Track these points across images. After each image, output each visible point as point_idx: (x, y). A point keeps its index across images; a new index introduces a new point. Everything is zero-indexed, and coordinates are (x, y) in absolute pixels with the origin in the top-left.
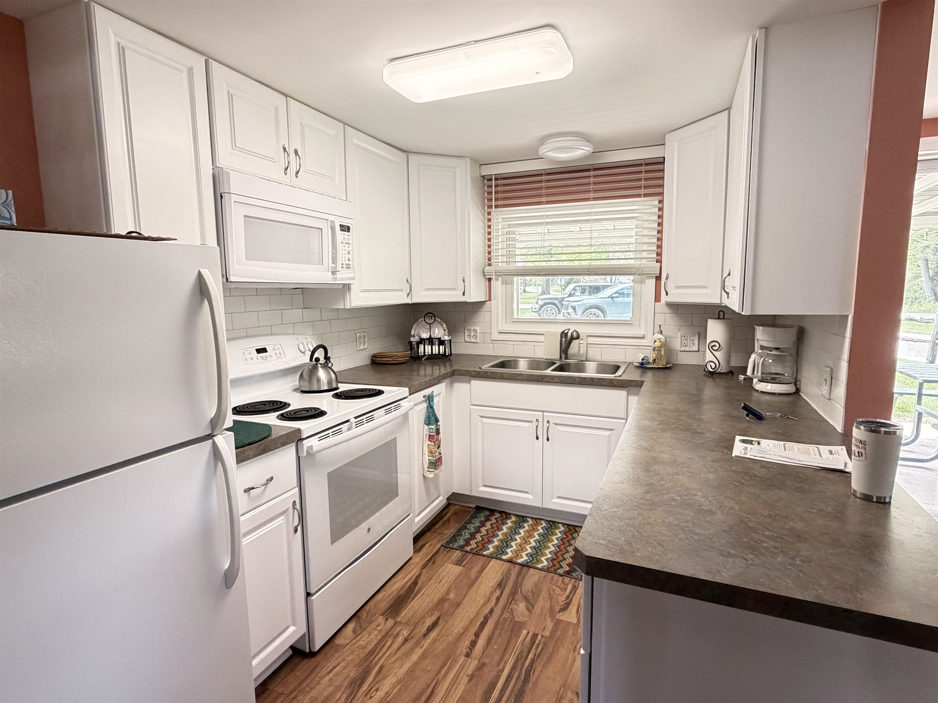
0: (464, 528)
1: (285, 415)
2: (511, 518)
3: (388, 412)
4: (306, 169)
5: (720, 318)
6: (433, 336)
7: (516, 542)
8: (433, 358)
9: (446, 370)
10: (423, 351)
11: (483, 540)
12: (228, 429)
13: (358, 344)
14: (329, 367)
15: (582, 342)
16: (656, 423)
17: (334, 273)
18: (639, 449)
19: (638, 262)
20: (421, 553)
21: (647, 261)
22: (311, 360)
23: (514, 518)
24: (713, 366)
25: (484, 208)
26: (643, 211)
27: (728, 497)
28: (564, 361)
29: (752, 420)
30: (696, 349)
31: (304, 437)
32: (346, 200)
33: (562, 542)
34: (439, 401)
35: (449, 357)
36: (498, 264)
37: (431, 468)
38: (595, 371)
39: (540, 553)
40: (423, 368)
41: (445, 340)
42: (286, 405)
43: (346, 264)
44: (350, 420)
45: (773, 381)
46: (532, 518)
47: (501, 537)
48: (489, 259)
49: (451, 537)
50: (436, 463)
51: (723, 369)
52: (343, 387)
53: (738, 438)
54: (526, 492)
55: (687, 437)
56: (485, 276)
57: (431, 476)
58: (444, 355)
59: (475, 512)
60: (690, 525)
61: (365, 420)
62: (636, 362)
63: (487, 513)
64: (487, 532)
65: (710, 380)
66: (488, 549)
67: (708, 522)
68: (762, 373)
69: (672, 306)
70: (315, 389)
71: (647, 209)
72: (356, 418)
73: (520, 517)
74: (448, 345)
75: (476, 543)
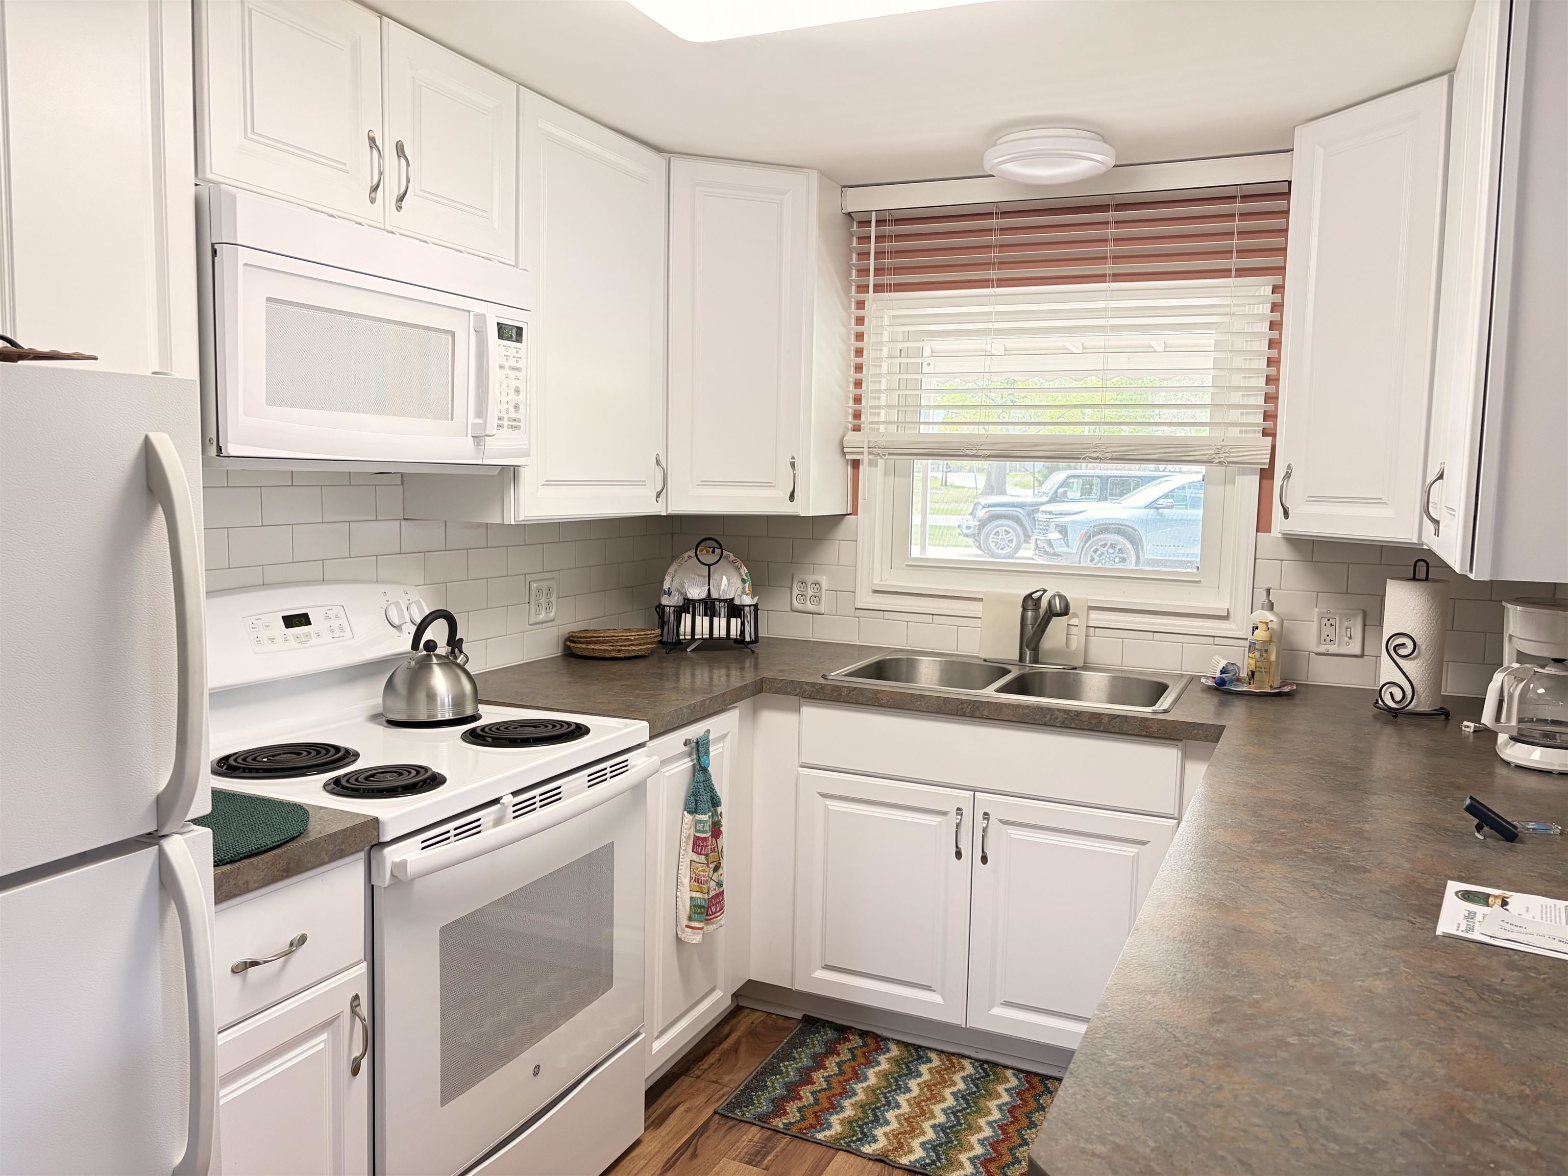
0: (772, 1069)
1: (344, 782)
2: (888, 1050)
3: (595, 780)
4: (422, 190)
5: (1417, 577)
6: (714, 595)
7: (897, 1112)
8: (711, 645)
9: (742, 677)
10: (689, 629)
11: (817, 1102)
12: (198, 821)
13: (533, 611)
14: (458, 665)
15: (1074, 621)
16: (1250, 838)
17: (478, 439)
18: (1202, 904)
19: (1218, 433)
20: (664, 1130)
21: (1241, 432)
22: (415, 646)
23: (895, 1051)
24: (1398, 695)
25: (847, 291)
26: (1233, 310)
27: (1420, 1043)
28: (1029, 667)
29: (1488, 840)
30: (1357, 650)
31: (388, 838)
32: (516, 265)
33: (1013, 1117)
34: (722, 752)
35: (751, 646)
36: (876, 426)
37: (696, 920)
38: (1104, 696)
39: (955, 1142)
40: (688, 671)
41: (744, 606)
42: (349, 756)
43: (509, 419)
44: (501, 798)
45: (1548, 741)
46: (940, 1052)
47: (861, 1096)
48: (857, 415)
49: (738, 1091)
50: (709, 907)
51: (1422, 704)
52: (491, 715)
53: (1453, 887)
54: (928, 988)
55: (1323, 878)
56: (844, 454)
57: (695, 938)
58: (740, 641)
59: (802, 1032)
60: (1321, 1113)
61: (538, 798)
62: (1207, 677)
63: (831, 1034)
64: (829, 1083)
65: (1389, 730)
66: (829, 1127)
67: (1365, 1107)
68: (1520, 720)
69: (1297, 543)
70: (422, 718)
71: (1244, 305)
72: (515, 794)
73: (910, 1048)
74: (750, 618)
75: (800, 1110)
